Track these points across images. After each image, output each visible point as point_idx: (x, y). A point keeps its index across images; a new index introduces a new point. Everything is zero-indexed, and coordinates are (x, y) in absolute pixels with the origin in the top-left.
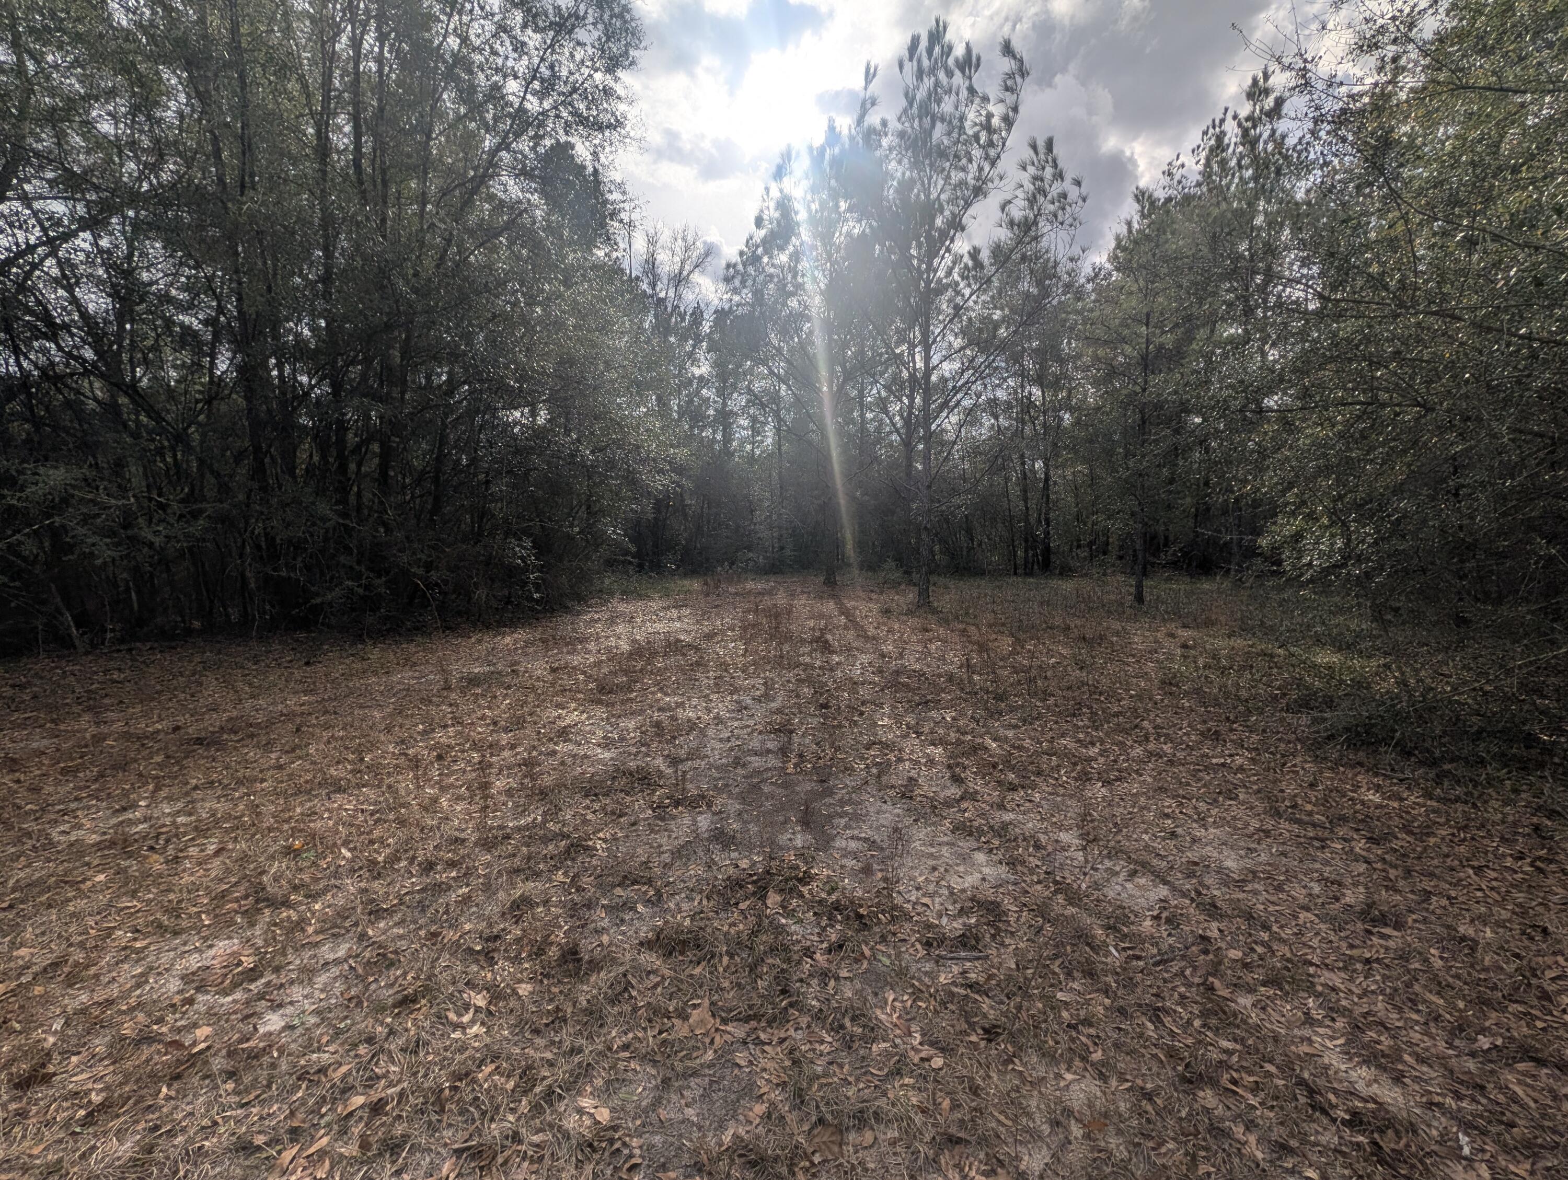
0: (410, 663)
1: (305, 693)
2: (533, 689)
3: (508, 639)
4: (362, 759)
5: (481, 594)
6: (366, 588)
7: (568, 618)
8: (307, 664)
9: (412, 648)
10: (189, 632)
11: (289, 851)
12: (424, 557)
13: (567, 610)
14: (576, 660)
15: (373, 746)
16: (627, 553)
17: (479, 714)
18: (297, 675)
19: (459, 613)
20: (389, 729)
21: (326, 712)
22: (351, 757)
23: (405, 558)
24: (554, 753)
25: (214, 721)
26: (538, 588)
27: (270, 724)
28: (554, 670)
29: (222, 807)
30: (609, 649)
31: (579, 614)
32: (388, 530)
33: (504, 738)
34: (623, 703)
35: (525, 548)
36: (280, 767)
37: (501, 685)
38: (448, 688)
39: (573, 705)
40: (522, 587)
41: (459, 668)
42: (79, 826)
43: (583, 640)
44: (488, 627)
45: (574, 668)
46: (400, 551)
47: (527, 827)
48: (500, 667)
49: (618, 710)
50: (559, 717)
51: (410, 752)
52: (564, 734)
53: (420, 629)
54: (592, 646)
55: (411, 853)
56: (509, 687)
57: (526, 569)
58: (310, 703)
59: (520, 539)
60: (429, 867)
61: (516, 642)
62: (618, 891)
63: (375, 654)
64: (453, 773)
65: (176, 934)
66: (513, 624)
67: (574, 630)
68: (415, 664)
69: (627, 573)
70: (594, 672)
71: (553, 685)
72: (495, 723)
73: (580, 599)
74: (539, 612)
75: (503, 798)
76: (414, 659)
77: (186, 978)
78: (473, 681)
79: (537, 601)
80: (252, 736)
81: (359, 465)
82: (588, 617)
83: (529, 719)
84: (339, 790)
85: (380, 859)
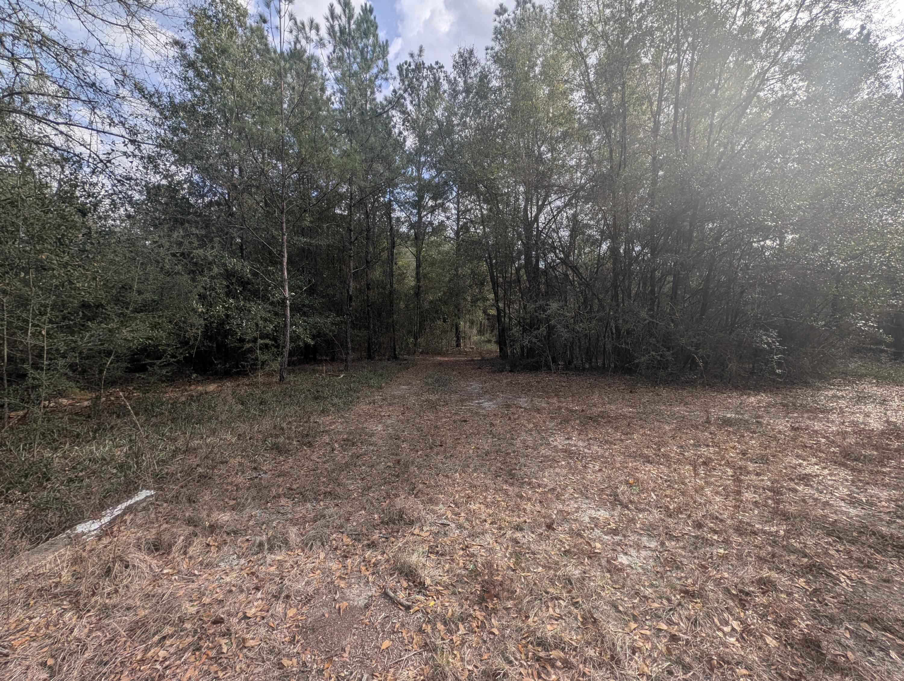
0: (682, 402)
1: (632, 407)
2: (775, 438)
3: (752, 399)
4: (660, 450)
5: (733, 366)
6: (661, 356)
7: (810, 392)
8: (631, 392)
9: (685, 393)
10: (584, 369)
11: (627, 482)
12: (695, 340)
13: (807, 384)
14: (817, 426)
15: (666, 444)
16: (880, 342)
17: (731, 444)
18: (627, 397)
19: (715, 377)
20: (674, 437)
21: (641, 419)
22: (654, 446)
23: (683, 341)
24: (795, 491)
25: (596, 411)
26: (779, 365)
27: (616, 418)
28: (793, 429)
29: (600, 451)
30: (854, 424)
31: (819, 389)
32: (676, 326)
33: (751, 466)
34: (871, 472)
35: (771, 337)
36: (622, 440)
37: (748, 429)
38: (708, 422)
39: (814, 460)
40: (766, 365)
41: (715, 412)
42: (556, 440)
43: (825, 411)
44: (736, 388)
45: (816, 432)
46: (681, 336)
47: (770, 533)
48: (746, 417)
49: (864, 476)
50: (800, 465)
51: (686, 454)
52: (805, 479)
53: (690, 383)
54: (833, 417)
55: (689, 513)
56: (754, 432)
57: (771, 352)
58: (633, 413)
59: (767, 330)
60: (699, 526)
61: (759, 402)
62: (866, 626)
63: (664, 393)
64: (713, 476)
65: (587, 498)
66: (757, 389)
67: (815, 402)
68: (686, 404)
69: (879, 361)
70: (838, 439)
71: (794, 439)
72: (744, 454)
73: (822, 378)
74: (778, 383)
75: (751, 506)
76: (686, 400)
77: (592, 519)
78: (727, 422)
79: (778, 375)
80: (610, 422)
81: (661, 288)
82: (830, 393)
83: (771, 459)
84: (649, 462)
85: (671, 507)
